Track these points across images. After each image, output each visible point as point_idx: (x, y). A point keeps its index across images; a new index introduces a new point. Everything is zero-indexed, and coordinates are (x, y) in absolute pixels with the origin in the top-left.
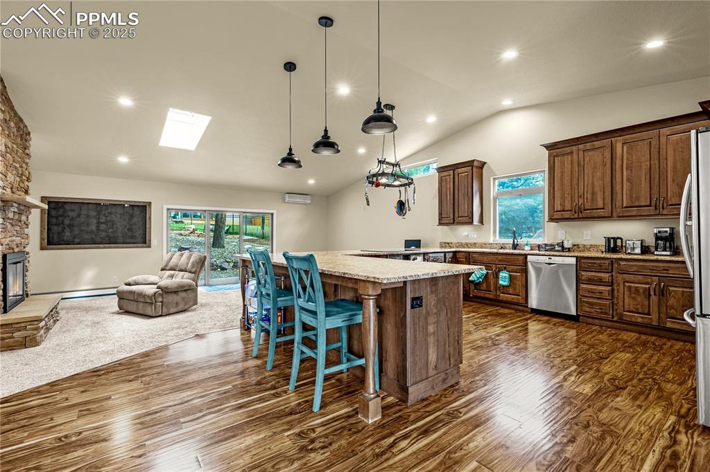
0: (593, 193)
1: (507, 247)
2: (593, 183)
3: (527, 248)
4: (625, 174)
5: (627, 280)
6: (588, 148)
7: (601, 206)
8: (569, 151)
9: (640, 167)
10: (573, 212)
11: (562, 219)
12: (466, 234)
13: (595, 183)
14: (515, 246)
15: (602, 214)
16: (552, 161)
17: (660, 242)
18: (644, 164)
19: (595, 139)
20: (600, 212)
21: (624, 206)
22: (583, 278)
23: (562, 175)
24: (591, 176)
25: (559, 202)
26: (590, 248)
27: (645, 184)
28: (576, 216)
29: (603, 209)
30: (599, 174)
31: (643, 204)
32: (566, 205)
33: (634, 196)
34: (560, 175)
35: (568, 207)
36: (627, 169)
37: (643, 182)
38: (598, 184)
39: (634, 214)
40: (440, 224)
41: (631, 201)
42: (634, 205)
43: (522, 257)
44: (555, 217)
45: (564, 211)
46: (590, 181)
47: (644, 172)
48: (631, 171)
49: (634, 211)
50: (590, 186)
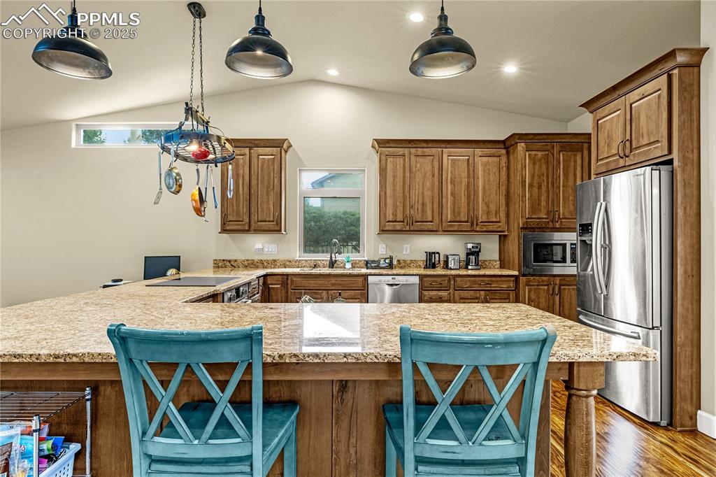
0: (423, 204)
1: (321, 265)
2: (423, 193)
3: (348, 266)
4: (449, 187)
5: (462, 296)
6: (419, 153)
7: (430, 219)
8: (401, 153)
9: (461, 182)
10: (406, 224)
11: (393, 231)
12: (259, 246)
13: (425, 193)
14: (332, 264)
15: (430, 228)
16: (383, 162)
17: (471, 257)
18: (463, 180)
19: (425, 146)
20: (429, 226)
21: (449, 220)
22: (426, 298)
23: (394, 180)
24: (421, 184)
25: (391, 211)
26: (410, 264)
27: (464, 199)
28: (408, 228)
29: (431, 222)
30: (428, 184)
31: (463, 220)
32: (398, 215)
33: (456, 211)
34: (392, 179)
35: (400, 217)
36: (451, 183)
37: (463, 198)
38: (428, 194)
39: (455, 229)
40: (224, 230)
41: (454, 215)
42: (456, 220)
43: (361, 279)
44: (387, 228)
45: (395, 221)
46: (421, 191)
47: (463, 187)
48: (454, 185)
49: (456, 226)
50: (420, 196)
